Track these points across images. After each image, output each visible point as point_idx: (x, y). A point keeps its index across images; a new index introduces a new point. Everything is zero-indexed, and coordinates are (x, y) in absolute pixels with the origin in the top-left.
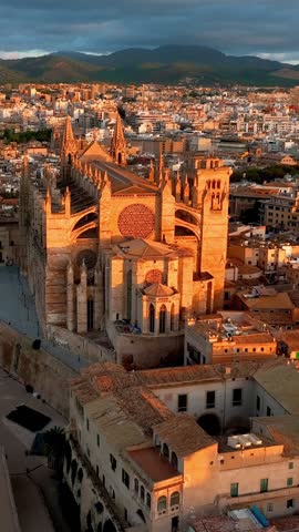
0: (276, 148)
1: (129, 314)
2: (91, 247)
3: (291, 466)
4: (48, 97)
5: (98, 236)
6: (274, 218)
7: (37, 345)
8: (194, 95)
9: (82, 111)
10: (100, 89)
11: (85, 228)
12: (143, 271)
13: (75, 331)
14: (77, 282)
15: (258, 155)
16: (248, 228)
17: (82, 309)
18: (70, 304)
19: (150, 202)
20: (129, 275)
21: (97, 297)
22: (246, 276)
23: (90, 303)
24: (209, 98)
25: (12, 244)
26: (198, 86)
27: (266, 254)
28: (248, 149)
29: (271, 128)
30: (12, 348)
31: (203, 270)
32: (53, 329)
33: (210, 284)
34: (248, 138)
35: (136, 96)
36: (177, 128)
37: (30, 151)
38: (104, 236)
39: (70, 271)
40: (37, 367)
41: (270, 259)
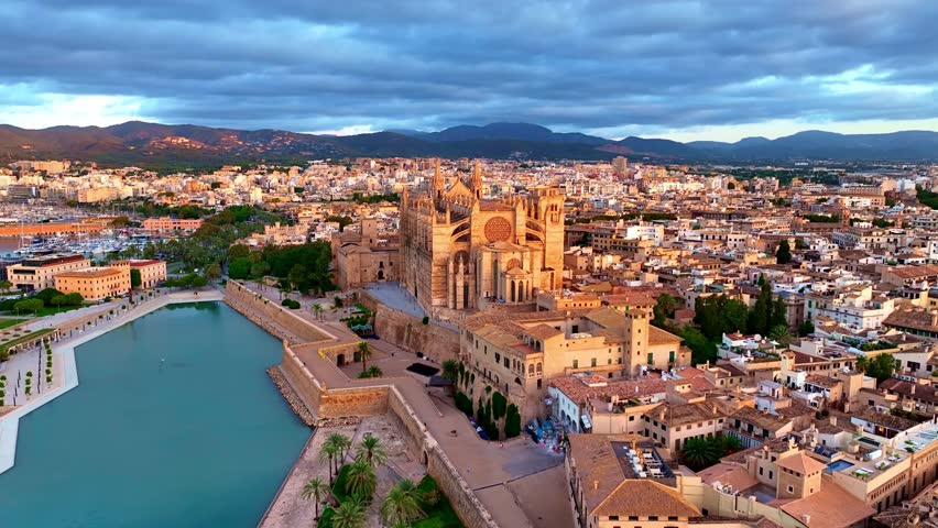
0: (601, 205)
1: (496, 292)
2: (465, 248)
3: (610, 351)
4: (387, 168)
5: (470, 240)
6: (599, 244)
7: (426, 321)
8: (525, 166)
9: (422, 179)
10: (435, 162)
11: (460, 234)
12: (505, 259)
13: (455, 308)
14: (456, 273)
15: (586, 210)
16: (579, 247)
17: (460, 292)
18: (451, 289)
19: (507, 215)
20: (495, 264)
21: (472, 283)
22: (578, 277)
23: (466, 288)
24: (538, 169)
25: (391, 264)
26: (527, 160)
27: (592, 260)
28: (577, 205)
29: (596, 190)
30: (404, 329)
31: (547, 266)
32: (437, 310)
33: (553, 274)
34: (576, 198)
35: (470, 167)
36: (513, 191)
37: (382, 209)
38: (474, 241)
39: (451, 265)
40: (425, 338)
41: (596, 265)
